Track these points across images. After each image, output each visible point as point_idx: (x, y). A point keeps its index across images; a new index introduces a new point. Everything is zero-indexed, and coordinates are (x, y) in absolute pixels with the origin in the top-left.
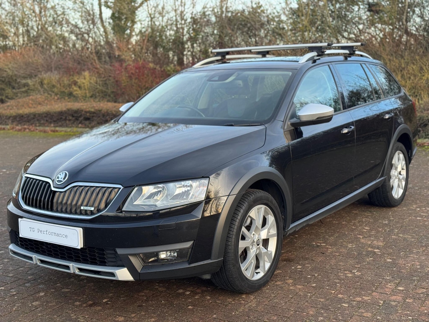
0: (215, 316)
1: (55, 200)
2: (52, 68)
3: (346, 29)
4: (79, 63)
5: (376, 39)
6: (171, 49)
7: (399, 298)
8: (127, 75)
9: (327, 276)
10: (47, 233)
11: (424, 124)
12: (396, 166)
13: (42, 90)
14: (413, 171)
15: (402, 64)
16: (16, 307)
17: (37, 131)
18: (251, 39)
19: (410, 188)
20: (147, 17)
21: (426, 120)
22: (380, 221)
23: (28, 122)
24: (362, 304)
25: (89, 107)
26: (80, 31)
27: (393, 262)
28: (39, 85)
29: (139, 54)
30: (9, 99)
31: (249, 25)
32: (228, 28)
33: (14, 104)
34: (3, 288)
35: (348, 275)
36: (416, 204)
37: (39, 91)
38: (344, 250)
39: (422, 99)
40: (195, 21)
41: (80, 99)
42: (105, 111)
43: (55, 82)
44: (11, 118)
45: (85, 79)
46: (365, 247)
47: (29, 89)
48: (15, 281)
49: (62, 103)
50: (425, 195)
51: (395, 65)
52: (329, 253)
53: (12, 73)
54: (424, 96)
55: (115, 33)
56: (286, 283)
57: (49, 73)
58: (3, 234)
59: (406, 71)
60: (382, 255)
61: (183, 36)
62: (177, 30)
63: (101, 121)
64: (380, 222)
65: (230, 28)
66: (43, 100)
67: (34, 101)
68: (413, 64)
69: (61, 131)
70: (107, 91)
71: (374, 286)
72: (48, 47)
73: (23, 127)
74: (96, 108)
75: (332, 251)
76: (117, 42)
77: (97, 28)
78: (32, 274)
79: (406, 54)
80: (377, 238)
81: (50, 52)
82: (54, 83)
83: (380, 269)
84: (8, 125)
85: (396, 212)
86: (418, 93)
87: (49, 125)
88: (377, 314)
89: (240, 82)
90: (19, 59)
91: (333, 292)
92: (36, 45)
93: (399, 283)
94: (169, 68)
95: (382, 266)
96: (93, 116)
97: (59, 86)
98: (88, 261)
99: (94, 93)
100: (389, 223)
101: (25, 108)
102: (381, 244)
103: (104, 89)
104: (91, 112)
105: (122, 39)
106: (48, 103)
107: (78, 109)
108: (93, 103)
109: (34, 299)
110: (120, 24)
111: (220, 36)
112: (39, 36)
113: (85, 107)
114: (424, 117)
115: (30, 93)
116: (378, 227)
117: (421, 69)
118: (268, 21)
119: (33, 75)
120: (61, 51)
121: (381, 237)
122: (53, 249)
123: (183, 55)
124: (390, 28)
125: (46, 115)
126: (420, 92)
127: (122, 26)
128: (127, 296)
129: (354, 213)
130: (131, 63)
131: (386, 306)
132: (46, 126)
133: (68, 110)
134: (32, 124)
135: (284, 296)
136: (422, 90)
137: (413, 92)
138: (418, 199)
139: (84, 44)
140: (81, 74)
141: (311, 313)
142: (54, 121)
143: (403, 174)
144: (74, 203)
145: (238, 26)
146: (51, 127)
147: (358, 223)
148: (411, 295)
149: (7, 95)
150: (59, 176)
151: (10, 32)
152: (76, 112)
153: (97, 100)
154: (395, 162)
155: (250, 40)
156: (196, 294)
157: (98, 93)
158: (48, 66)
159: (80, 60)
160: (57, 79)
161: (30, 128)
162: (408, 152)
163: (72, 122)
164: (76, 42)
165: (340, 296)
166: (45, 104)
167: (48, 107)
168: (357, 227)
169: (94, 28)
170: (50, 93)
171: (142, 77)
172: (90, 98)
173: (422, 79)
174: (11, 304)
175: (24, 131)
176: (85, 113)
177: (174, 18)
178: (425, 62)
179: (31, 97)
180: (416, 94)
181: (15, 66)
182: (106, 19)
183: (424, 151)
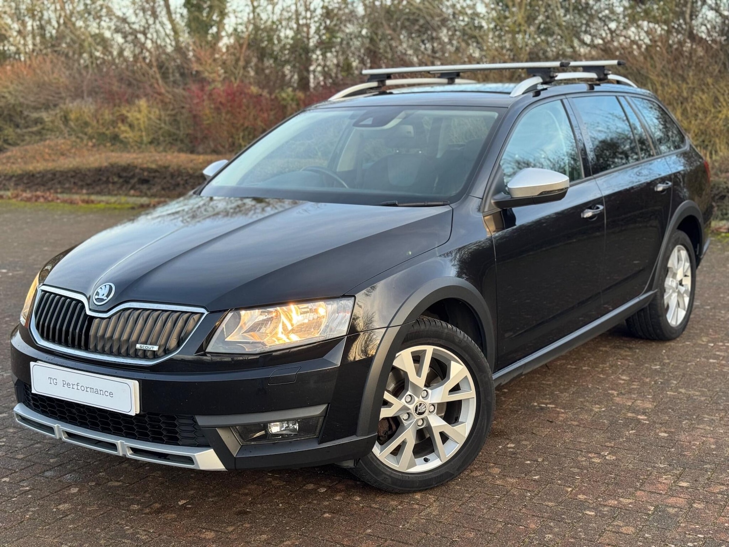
0: (369, 531)
1: (92, 332)
2: (82, 92)
3: (588, 29)
4: (130, 84)
5: (639, 47)
6: (287, 62)
7: (681, 501)
8: (212, 106)
9: (559, 461)
10: (79, 388)
11: (721, 195)
12: (675, 271)
13: (66, 130)
14: (702, 278)
15: (682, 92)
16: (30, 513)
17: (59, 201)
18: (425, 44)
19: (697, 307)
20: (247, 5)
21: (724, 189)
22: (646, 365)
23: (43, 185)
24: (618, 512)
25: (148, 161)
26: (131, 28)
27: (669, 438)
28: (61, 122)
29: (232, 68)
30: (9, 144)
31: (422, 22)
32: (386, 26)
33: (19, 154)
34: (7, 479)
35: (593, 460)
36: (707, 335)
37: (61, 132)
38: (586, 417)
39: (716, 152)
40: (328, 13)
41: (132, 147)
42: (176, 168)
43: (89, 117)
44: (14, 179)
45: (140, 111)
46: (621, 410)
47: (43, 129)
48: (28, 467)
49: (100, 154)
50: (722, 319)
51: (670, 93)
52: (561, 421)
53: (15, 100)
54: (720, 148)
55: (192, 33)
56: (490, 474)
57: (78, 101)
58: (5, 383)
59: (691, 104)
60: (651, 426)
61: (308, 39)
62: (298, 29)
63: (169, 185)
64: (647, 368)
65: (389, 25)
66: (68, 147)
67: (53, 150)
68: (703, 91)
69: (100, 202)
70: (178, 132)
71: (638, 479)
72: (76, 56)
73: (34, 194)
74: (160, 163)
75: (567, 418)
76: (195, 48)
77: (160, 23)
78: (57, 455)
79: (691, 74)
80: (642, 395)
81: (79, 64)
82: (88, 119)
83: (647, 449)
84: (8, 190)
85: (673, 349)
86: (710, 141)
87: (80, 191)
88: (644, 528)
89: (410, 128)
90: (27, 75)
91: (570, 489)
92: (56, 51)
93: (680, 475)
94: (284, 95)
95: (651, 444)
96: (154, 177)
97: (94, 123)
98: (148, 435)
99: (155, 136)
100: (662, 369)
101: (38, 161)
102: (649, 405)
103: (173, 130)
104: (152, 169)
105: (203, 44)
106: (77, 152)
107: (129, 165)
108: (155, 153)
109: (61, 499)
110: (201, 17)
111: (372, 40)
112: (60, 37)
113: (140, 161)
114: (719, 183)
115: (46, 135)
116: (644, 375)
117: (717, 100)
118: (454, 14)
119: (51, 105)
120: (99, 62)
121: (649, 393)
122: (88, 415)
123: (308, 71)
124: (662, 29)
125: (73, 174)
126: (713, 139)
127: (203, 21)
128: (218, 495)
129: (602, 351)
130: (219, 85)
131: (660, 516)
132: (73, 193)
133: (112, 166)
134: (49, 189)
135: (486, 496)
136: (717, 136)
137: (701, 139)
138: (710, 326)
139: (137, 51)
140: (134, 104)
141: (533, 526)
142: (88, 185)
143: (686, 285)
144: (125, 337)
145: (403, 24)
146: (83, 194)
147: (610, 368)
148: (701, 497)
149: (6, 138)
150: (99, 290)
151: (10, 28)
152: (126, 168)
153: (161, 148)
154: (673, 264)
155: (423, 47)
156: (337, 491)
157: (163, 136)
158: (76, 89)
159: (131, 79)
160: (92, 111)
161: (45, 196)
162: (695, 247)
163: (118, 186)
164: (124, 46)
165: (581, 497)
166: (71, 155)
167: (78, 160)
168: (608, 375)
169: (154, 23)
170: (80, 135)
171: (238, 110)
172: (148, 145)
173: (717, 117)
174: (21, 508)
175: (36, 201)
176: (141, 172)
177: (293, 8)
178: (722, 88)
179: (47, 142)
180: (706, 143)
181: (20, 88)
182: (176, 8)
183: (720, 241)
